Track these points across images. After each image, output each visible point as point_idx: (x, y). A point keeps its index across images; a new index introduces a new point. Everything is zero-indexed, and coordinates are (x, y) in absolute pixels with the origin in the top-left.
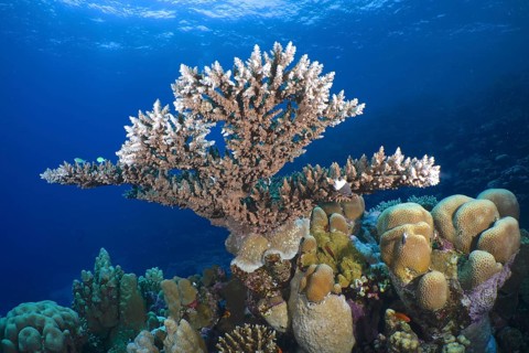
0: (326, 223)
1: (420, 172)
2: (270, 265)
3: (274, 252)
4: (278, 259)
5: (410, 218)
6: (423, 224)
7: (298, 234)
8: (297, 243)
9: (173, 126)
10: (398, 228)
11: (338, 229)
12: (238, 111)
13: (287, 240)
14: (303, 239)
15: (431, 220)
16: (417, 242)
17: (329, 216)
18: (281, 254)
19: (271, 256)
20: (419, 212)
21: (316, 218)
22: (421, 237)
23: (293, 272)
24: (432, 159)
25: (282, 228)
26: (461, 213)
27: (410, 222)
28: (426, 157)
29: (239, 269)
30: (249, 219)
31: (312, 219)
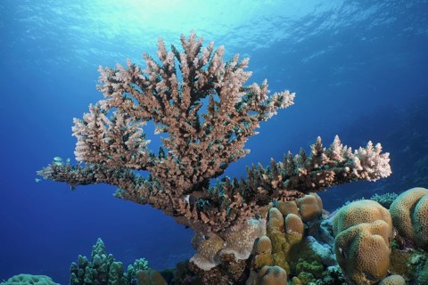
0: (282, 224)
1: (365, 161)
2: (224, 264)
3: (229, 252)
4: (232, 258)
5: (364, 217)
6: (380, 223)
7: (253, 234)
8: (252, 243)
9: (105, 124)
10: (352, 228)
11: (294, 230)
12: (158, 106)
13: (242, 240)
14: (257, 240)
15: (389, 218)
16: (373, 243)
17: (284, 216)
18: (236, 254)
19: (225, 256)
20: (376, 210)
21: (272, 220)
22: (378, 237)
23: (247, 272)
24: (379, 146)
25: (234, 228)
26: (420, 206)
27: (364, 221)
28: (370, 143)
29: (196, 267)
30: (200, 218)
31: (268, 219)
